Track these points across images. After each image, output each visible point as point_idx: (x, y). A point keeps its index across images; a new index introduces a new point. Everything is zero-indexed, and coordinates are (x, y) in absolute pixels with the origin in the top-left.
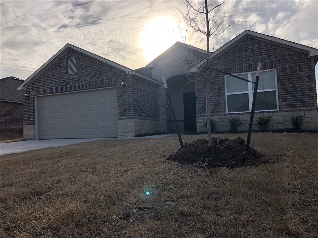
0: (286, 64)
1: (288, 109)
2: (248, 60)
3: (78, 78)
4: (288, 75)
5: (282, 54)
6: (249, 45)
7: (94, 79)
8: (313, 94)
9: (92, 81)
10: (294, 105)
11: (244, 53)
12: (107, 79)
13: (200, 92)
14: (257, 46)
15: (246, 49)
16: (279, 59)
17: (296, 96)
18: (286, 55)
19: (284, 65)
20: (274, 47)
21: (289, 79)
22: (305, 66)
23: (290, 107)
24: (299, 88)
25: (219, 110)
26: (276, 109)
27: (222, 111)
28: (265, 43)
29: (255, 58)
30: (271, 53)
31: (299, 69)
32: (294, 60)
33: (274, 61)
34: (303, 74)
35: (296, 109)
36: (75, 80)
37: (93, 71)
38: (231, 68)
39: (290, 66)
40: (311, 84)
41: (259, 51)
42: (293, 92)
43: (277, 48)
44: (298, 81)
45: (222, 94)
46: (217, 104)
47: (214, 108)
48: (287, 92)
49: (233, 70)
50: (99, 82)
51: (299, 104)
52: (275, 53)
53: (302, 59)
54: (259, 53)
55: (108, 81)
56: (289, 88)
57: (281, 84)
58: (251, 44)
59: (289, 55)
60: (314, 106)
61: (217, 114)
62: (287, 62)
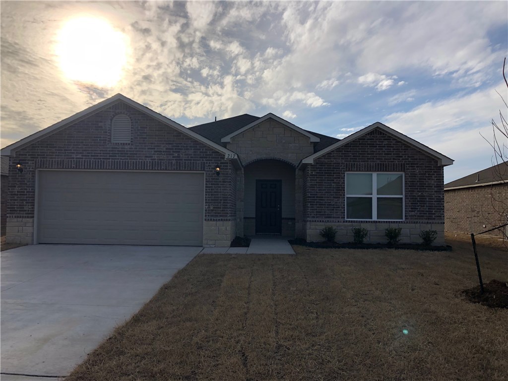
0: (416, 168)
1: (416, 221)
2: (375, 158)
3: (134, 151)
4: (417, 181)
5: (412, 157)
6: (377, 139)
7: (165, 156)
8: (441, 206)
9: (160, 160)
10: (422, 216)
11: (371, 149)
12: (187, 160)
13: (314, 190)
14: (386, 142)
15: (374, 144)
16: (409, 162)
17: (424, 206)
18: (417, 159)
19: (413, 169)
20: (405, 147)
21: (418, 186)
22: (434, 174)
23: (417, 219)
24: (427, 198)
25: (337, 215)
26: (402, 219)
27: (340, 217)
28: (395, 141)
29: (383, 157)
30: (401, 153)
31: (428, 177)
32: (424, 166)
33: (404, 164)
34: (433, 182)
35: (424, 221)
36: (127, 154)
37: (164, 144)
38: (354, 164)
39: (420, 172)
40: (440, 195)
41: (388, 149)
42: (421, 201)
43: (407, 149)
44: (427, 190)
45: (341, 195)
46: (334, 207)
47: (331, 212)
48: (415, 201)
49: (357, 167)
50: (174, 162)
51: (426, 216)
52: (405, 154)
53: (432, 166)
54: (388, 152)
55: (191, 162)
56: (418, 196)
57: (409, 191)
58: (380, 139)
59: (420, 159)
60: (441, 219)
61: (334, 220)
62: (417, 167)
